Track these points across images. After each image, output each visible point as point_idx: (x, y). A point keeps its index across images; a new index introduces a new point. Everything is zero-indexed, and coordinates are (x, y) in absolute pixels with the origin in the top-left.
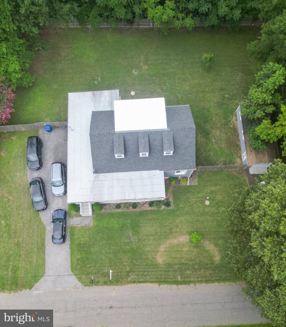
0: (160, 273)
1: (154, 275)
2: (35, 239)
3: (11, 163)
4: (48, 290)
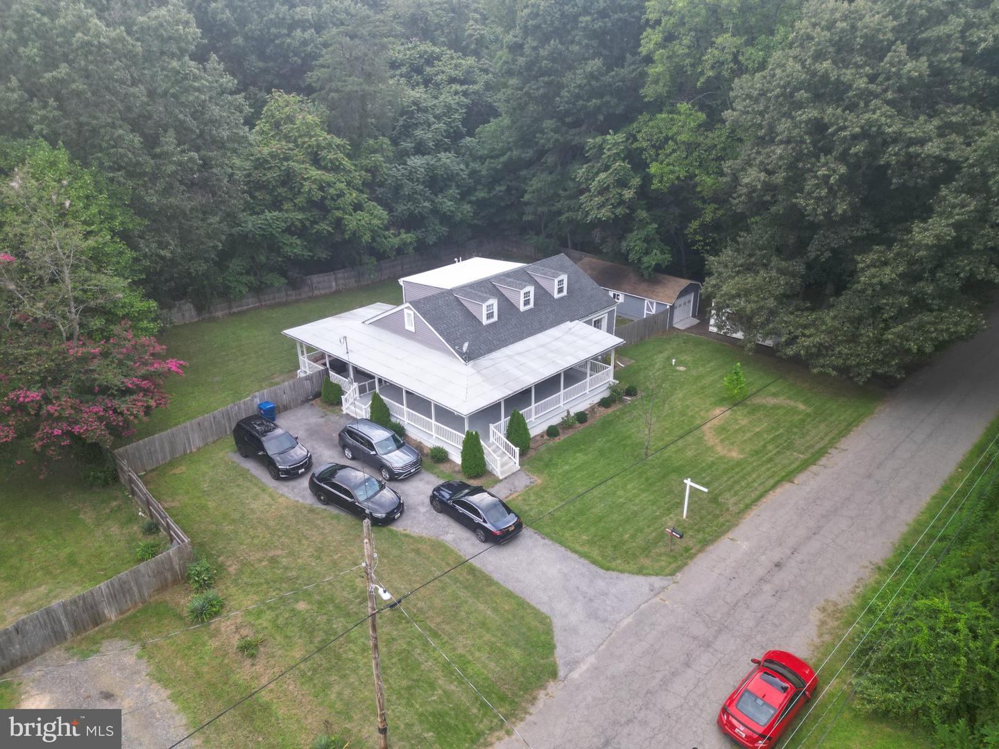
0: (763, 469)
1: (759, 476)
3: (211, 505)
4: (605, 643)
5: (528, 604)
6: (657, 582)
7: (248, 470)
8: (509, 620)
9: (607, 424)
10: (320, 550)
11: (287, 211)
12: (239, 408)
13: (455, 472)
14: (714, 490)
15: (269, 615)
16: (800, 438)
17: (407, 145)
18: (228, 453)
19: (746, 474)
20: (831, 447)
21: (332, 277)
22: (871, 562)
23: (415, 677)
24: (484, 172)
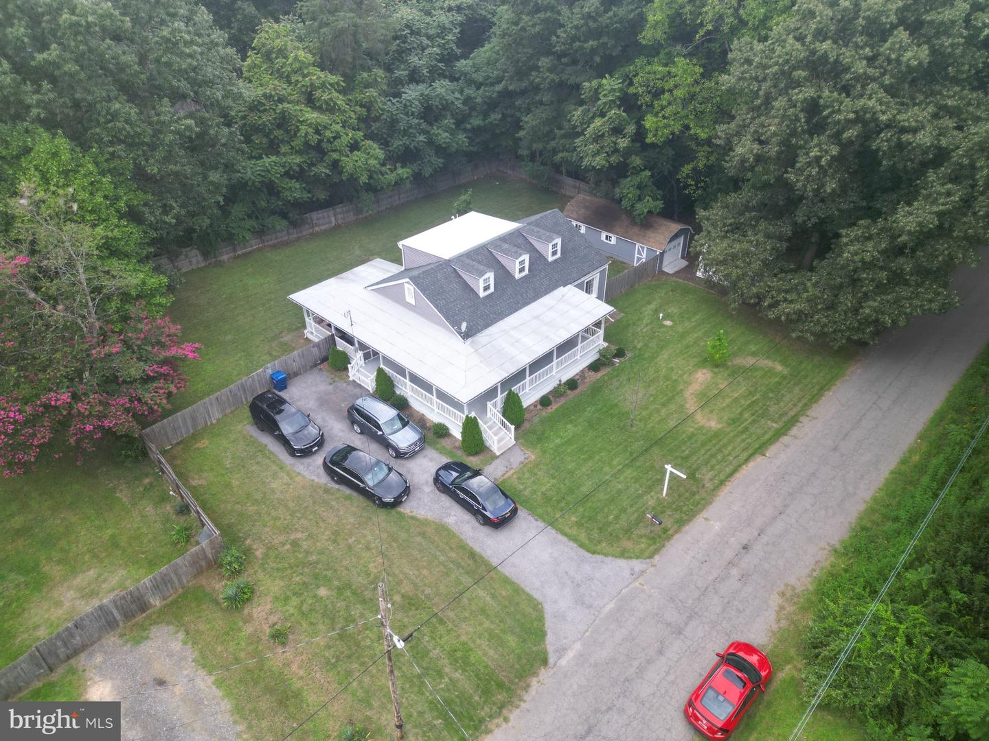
0: (739, 440)
1: (734, 448)
2: (442, 558)
3: (235, 483)
4: (590, 630)
5: (523, 591)
6: (637, 565)
7: (266, 445)
8: (506, 607)
9: (597, 389)
10: (336, 533)
11: (285, 155)
12: (253, 380)
13: (455, 447)
14: (692, 465)
15: (295, 601)
16: (775, 404)
17: (401, 73)
18: (246, 427)
19: (723, 447)
20: (802, 415)
21: (331, 213)
22: (828, 544)
23: (424, 665)
24: (479, 100)
